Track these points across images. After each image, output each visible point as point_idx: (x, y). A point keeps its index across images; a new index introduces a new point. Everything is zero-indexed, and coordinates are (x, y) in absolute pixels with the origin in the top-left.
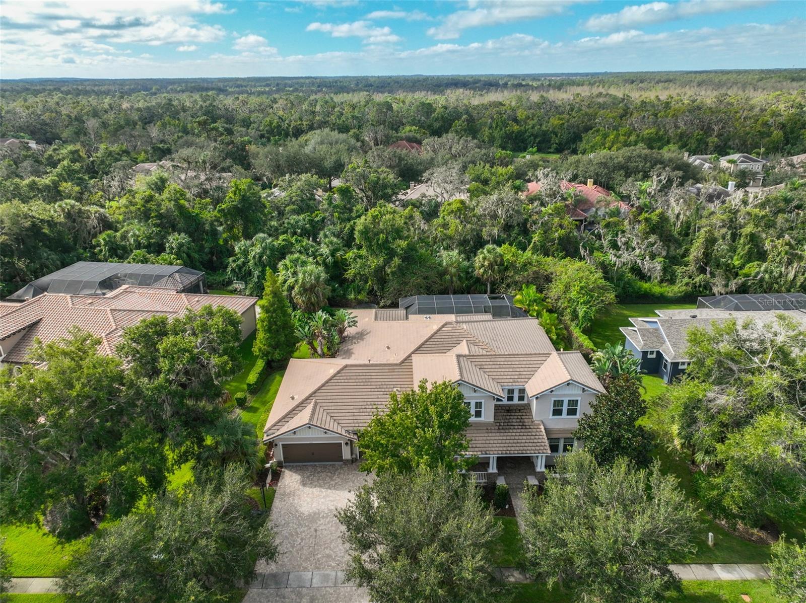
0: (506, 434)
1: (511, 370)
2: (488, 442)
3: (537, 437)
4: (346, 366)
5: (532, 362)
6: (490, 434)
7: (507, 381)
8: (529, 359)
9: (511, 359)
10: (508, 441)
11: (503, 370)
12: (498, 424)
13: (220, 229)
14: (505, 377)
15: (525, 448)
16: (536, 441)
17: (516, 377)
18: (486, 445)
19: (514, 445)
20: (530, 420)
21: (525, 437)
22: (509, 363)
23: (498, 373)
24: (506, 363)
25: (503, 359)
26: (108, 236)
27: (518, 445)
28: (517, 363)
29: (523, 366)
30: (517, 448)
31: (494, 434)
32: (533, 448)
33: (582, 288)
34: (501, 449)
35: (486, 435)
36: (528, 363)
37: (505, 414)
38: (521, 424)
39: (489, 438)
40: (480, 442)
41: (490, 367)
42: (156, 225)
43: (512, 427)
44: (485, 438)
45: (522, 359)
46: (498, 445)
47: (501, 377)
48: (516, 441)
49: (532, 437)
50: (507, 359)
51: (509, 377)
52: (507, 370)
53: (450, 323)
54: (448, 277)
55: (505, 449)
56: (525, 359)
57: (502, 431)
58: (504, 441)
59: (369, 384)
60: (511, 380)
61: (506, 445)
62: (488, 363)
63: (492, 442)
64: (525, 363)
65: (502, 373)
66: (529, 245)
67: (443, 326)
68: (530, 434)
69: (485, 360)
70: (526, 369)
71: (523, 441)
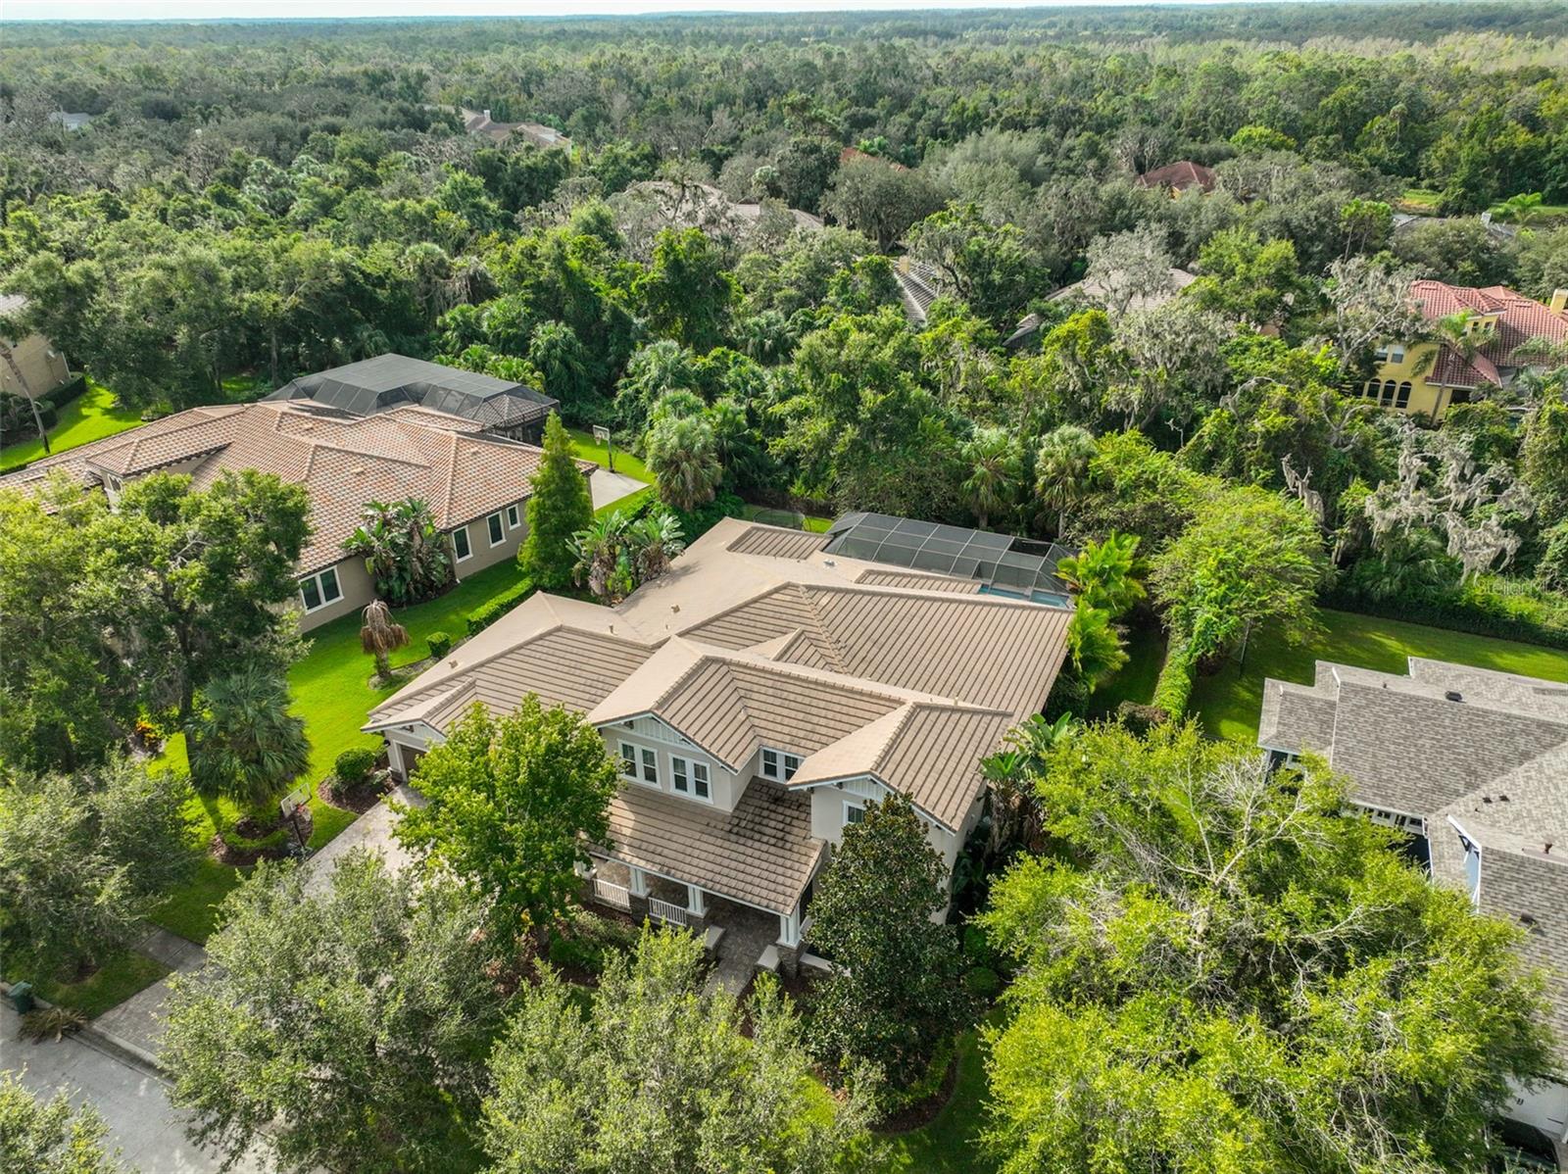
0: (734, 846)
1: (801, 716)
2: (689, 851)
3: (789, 872)
4: (559, 629)
5: (852, 711)
6: (705, 837)
7: (779, 737)
8: (851, 702)
9: (814, 694)
10: (726, 862)
11: (785, 712)
12: (736, 821)
14: (779, 728)
15: (749, 888)
16: (781, 879)
17: (802, 734)
18: (681, 857)
19: (733, 874)
20: (803, 833)
21: (765, 865)
22: (807, 700)
23: (771, 717)
24: (800, 699)
25: (799, 690)
26: (462, 313)
27: (741, 876)
28: (822, 704)
29: (830, 715)
30: (733, 883)
31: (711, 839)
32: (764, 893)
33: (1223, 564)
34: (702, 873)
35: (697, 835)
36: (845, 710)
37: (766, 805)
38: (780, 834)
39: (697, 844)
40: (675, 846)
41: (763, 698)
43: (757, 836)
44: (689, 842)
45: (836, 699)
46: (702, 864)
47: (771, 726)
48: (742, 867)
49: (780, 870)
50: (807, 692)
51: (786, 730)
52: (793, 714)
53: (796, 587)
55: (710, 875)
56: (844, 701)
57: (733, 837)
58: (719, 860)
59: (578, 672)
60: (787, 739)
61: (717, 869)
62: (763, 690)
63: (696, 853)
64: (837, 708)
65: (779, 719)
67: (777, 590)
68: (780, 861)
69: (762, 682)
70: (832, 724)
71: (757, 872)
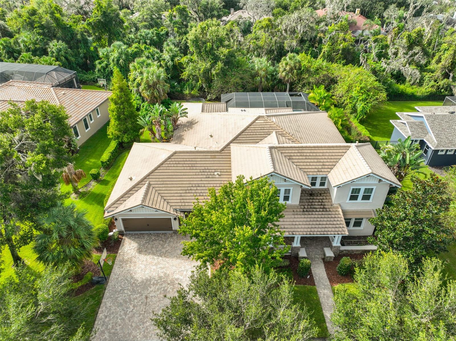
0: (309, 216)
1: (316, 161)
2: (294, 223)
3: (336, 219)
4: (175, 153)
5: (334, 154)
6: (296, 216)
7: (312, 170)
8: (331, 151)
9: (315, 151)
10: (311, 223)
11: (309, 160)
12: (303, 207)
13: (91, 39)
14: (310, 167)
15: (326, 229)
16: (335, 223)
17: (320, 167)
18: (293, 226)
19: (317, 226)
20: (329, 204)
21: (325, 219)
22: (314, 154)
23: (305, 164)
24: (311, 154)
25: (309, 151)
26: (5, 41)
27: (320, 226)
28: (321, 154)
29: (326, 157)
30: (320, 230)
31: (299, 216)
32: (333, 229)
33: (361, 88)
34: (306, 230)
35: (293, 216)
36: (330, 154)
37: (309, 198)
38: (322, 207)
39: (295, 220)
40: (288, 223)
41: (297, 157)
42: (39, 34)
43: (315, 210)
44: (292, 220)
45: (325, 151)
46: (303, 226)
47: (307, 167)
48: (318, 223)
49: (332, 219)
50: (312, 151)
51: (314, 167)
52: (312, 160)
53: (263, 117)
54: (258, 78)
55: (309, 230)
56: (328, 151)
57: (306, 213)
58: (308, 223)
59: (194, 168)
60: (316, 170)
61: (310, 226)
62: (295, 154)
63: (297, 223)
64: (327, 154)
65: (308, 164)
66: (320, 54)
67: (256, 119)
68: (330, 216)
69: (293, 151)
70: (329, 160)
71: (325, 223)
